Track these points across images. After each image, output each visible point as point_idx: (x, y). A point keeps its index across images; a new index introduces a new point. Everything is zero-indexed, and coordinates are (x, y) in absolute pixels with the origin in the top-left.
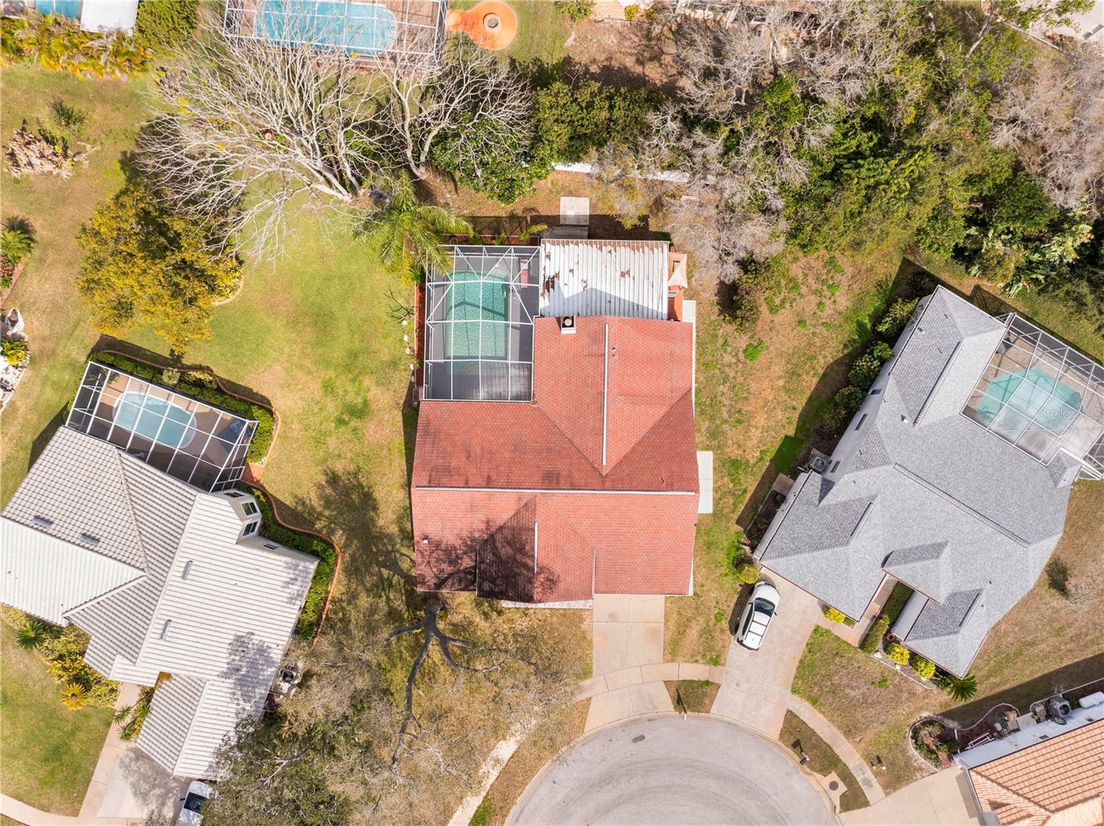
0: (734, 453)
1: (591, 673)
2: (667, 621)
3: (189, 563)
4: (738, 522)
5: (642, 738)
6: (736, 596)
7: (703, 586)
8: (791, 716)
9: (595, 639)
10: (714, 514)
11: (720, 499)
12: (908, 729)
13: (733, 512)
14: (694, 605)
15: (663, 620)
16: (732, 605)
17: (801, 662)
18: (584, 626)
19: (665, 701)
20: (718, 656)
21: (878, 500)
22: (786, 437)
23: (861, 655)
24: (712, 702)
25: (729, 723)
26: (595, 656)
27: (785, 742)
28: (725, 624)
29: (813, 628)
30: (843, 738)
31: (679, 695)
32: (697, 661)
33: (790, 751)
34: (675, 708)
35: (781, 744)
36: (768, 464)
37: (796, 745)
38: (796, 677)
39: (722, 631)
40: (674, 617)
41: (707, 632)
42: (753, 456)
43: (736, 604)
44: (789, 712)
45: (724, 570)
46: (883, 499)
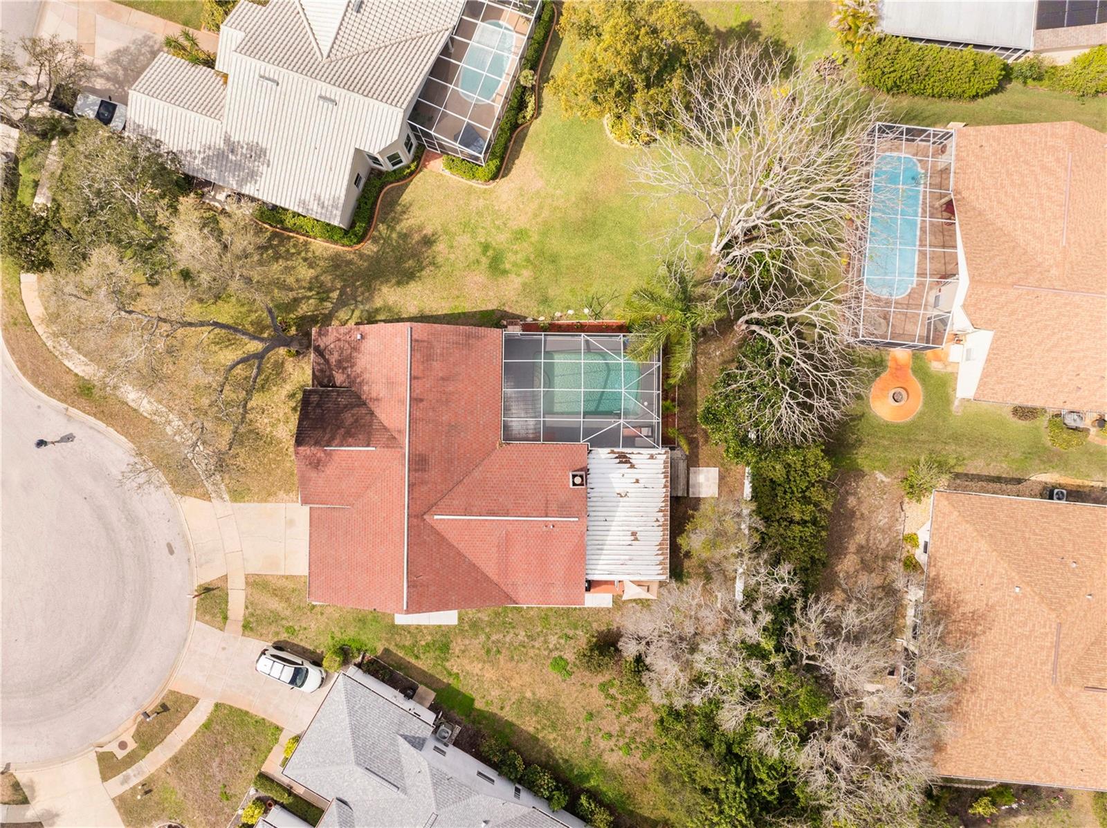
0: (456, 647)
1: (236, 501)
2: (287, 578)
3: (335, 102)
4: (386, 651)
5: (171, 552)
6: (311, 648)
7: (322, 614)
8: (193, 702)
9: (268, 505)
10: (394, 626)
11: (409, 632)
12: (178, 821)
13: (396, 645)
14: (302, 605)
15: (287, 574)
16: (302, 644)
17: (247, 713)
18: (281, 494)
19: (208, 576)
20: (251, 629)
21: (402, 796)
22: (473, 700)
23: (253, 774)
24: (207, 623)
25: (186, 640)
26: (252, 505)
27: (167, 696)
28: (284, 636)
29: (280, 725)
30: (170, 755)
31: (213, 589)
32: (247, 607)
33: (158, 702)
34: (200, 586)
35: (165, 692)
36: (445, 681)
37: (164, 708)
38: (231, 707)
39: (277, 634)
40: (291, 585)
41: (276, 618)
42: (454, 665)
43: (303, 648)
44: (196, 701)
45: (338, 636)
46: (403, 801)
